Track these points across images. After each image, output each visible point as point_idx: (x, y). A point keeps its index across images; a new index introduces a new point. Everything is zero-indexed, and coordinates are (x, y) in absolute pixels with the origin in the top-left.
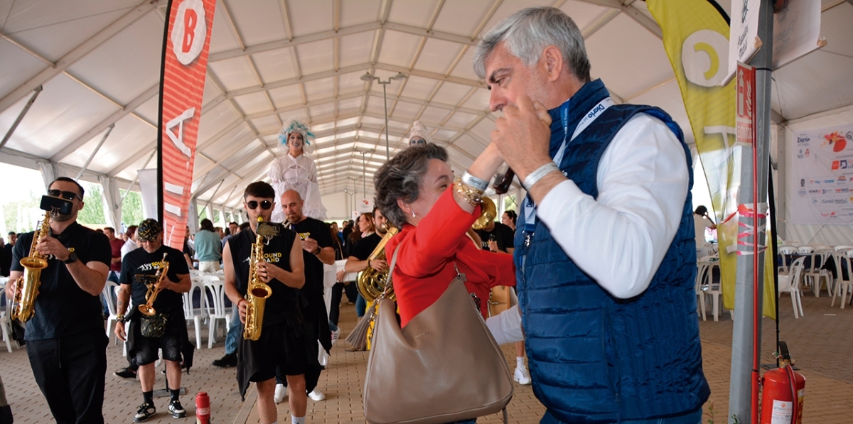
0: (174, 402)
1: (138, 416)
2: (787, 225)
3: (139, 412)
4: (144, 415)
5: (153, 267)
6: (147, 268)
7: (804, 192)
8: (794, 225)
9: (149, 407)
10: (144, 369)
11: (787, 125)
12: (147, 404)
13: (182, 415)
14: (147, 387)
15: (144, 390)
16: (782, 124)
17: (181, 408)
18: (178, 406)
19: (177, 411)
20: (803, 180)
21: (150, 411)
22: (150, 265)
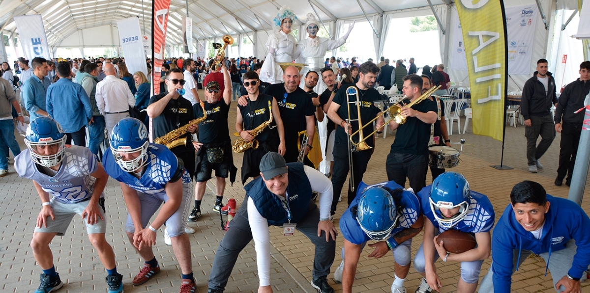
0: (220, 204)
1: (191, 217)
2: (448, 70)
3: (192, 214)
4: (194, 217)
7: (461, 50)
8: (452, 70)
9: (197, 212)
10: (199, 185)
11: (452, 6)
12: (197, 210)
14: (199, 198)
15: (196, 199)
16: (450, 5)
20: (460, 42)
21: (198, 214)
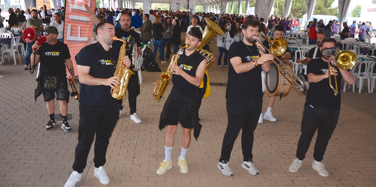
0: (65, 122)
1: (47, 127)
3: (48, 125)
4: (50, 126)
5: (52, 54)
6: (49, 54)
9: (53, 122)
10: (49, 103)
12: (52, 121)
13: (69, 130)
15: (50, 113)
17: (68, 126)
18: (67, 125)
19: (67, 128)
21: (54, 124)
22: (50, 53)
